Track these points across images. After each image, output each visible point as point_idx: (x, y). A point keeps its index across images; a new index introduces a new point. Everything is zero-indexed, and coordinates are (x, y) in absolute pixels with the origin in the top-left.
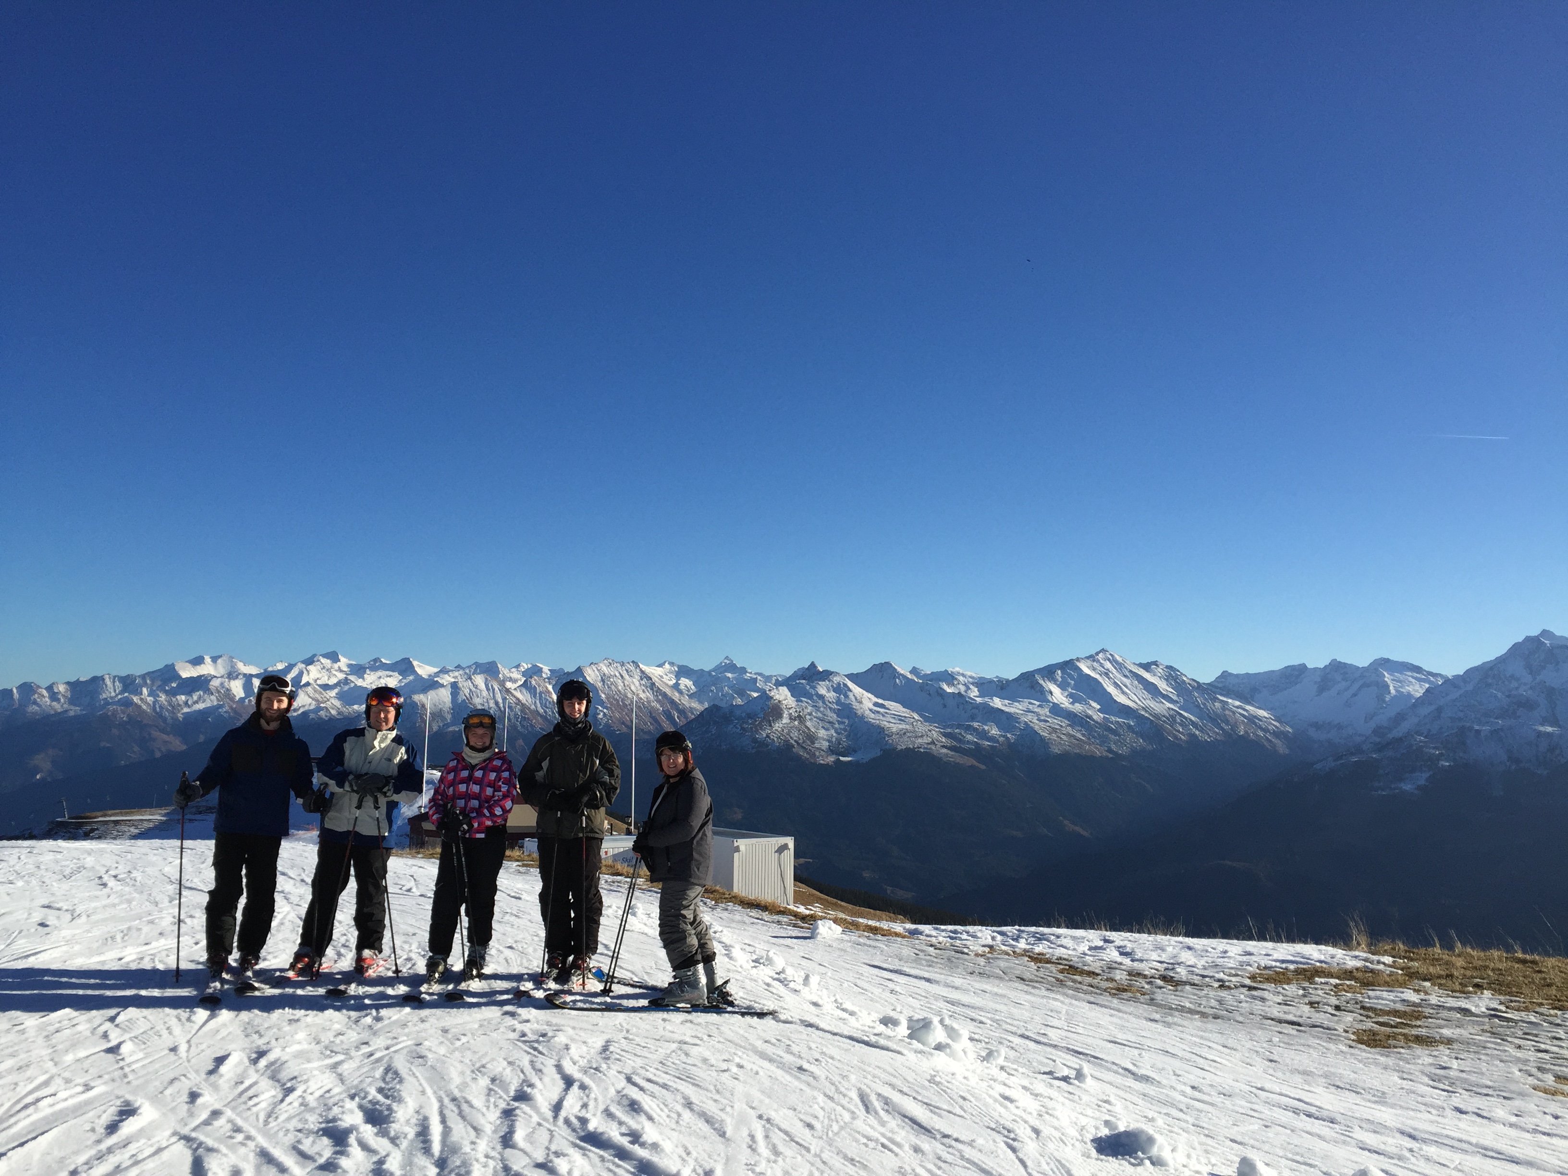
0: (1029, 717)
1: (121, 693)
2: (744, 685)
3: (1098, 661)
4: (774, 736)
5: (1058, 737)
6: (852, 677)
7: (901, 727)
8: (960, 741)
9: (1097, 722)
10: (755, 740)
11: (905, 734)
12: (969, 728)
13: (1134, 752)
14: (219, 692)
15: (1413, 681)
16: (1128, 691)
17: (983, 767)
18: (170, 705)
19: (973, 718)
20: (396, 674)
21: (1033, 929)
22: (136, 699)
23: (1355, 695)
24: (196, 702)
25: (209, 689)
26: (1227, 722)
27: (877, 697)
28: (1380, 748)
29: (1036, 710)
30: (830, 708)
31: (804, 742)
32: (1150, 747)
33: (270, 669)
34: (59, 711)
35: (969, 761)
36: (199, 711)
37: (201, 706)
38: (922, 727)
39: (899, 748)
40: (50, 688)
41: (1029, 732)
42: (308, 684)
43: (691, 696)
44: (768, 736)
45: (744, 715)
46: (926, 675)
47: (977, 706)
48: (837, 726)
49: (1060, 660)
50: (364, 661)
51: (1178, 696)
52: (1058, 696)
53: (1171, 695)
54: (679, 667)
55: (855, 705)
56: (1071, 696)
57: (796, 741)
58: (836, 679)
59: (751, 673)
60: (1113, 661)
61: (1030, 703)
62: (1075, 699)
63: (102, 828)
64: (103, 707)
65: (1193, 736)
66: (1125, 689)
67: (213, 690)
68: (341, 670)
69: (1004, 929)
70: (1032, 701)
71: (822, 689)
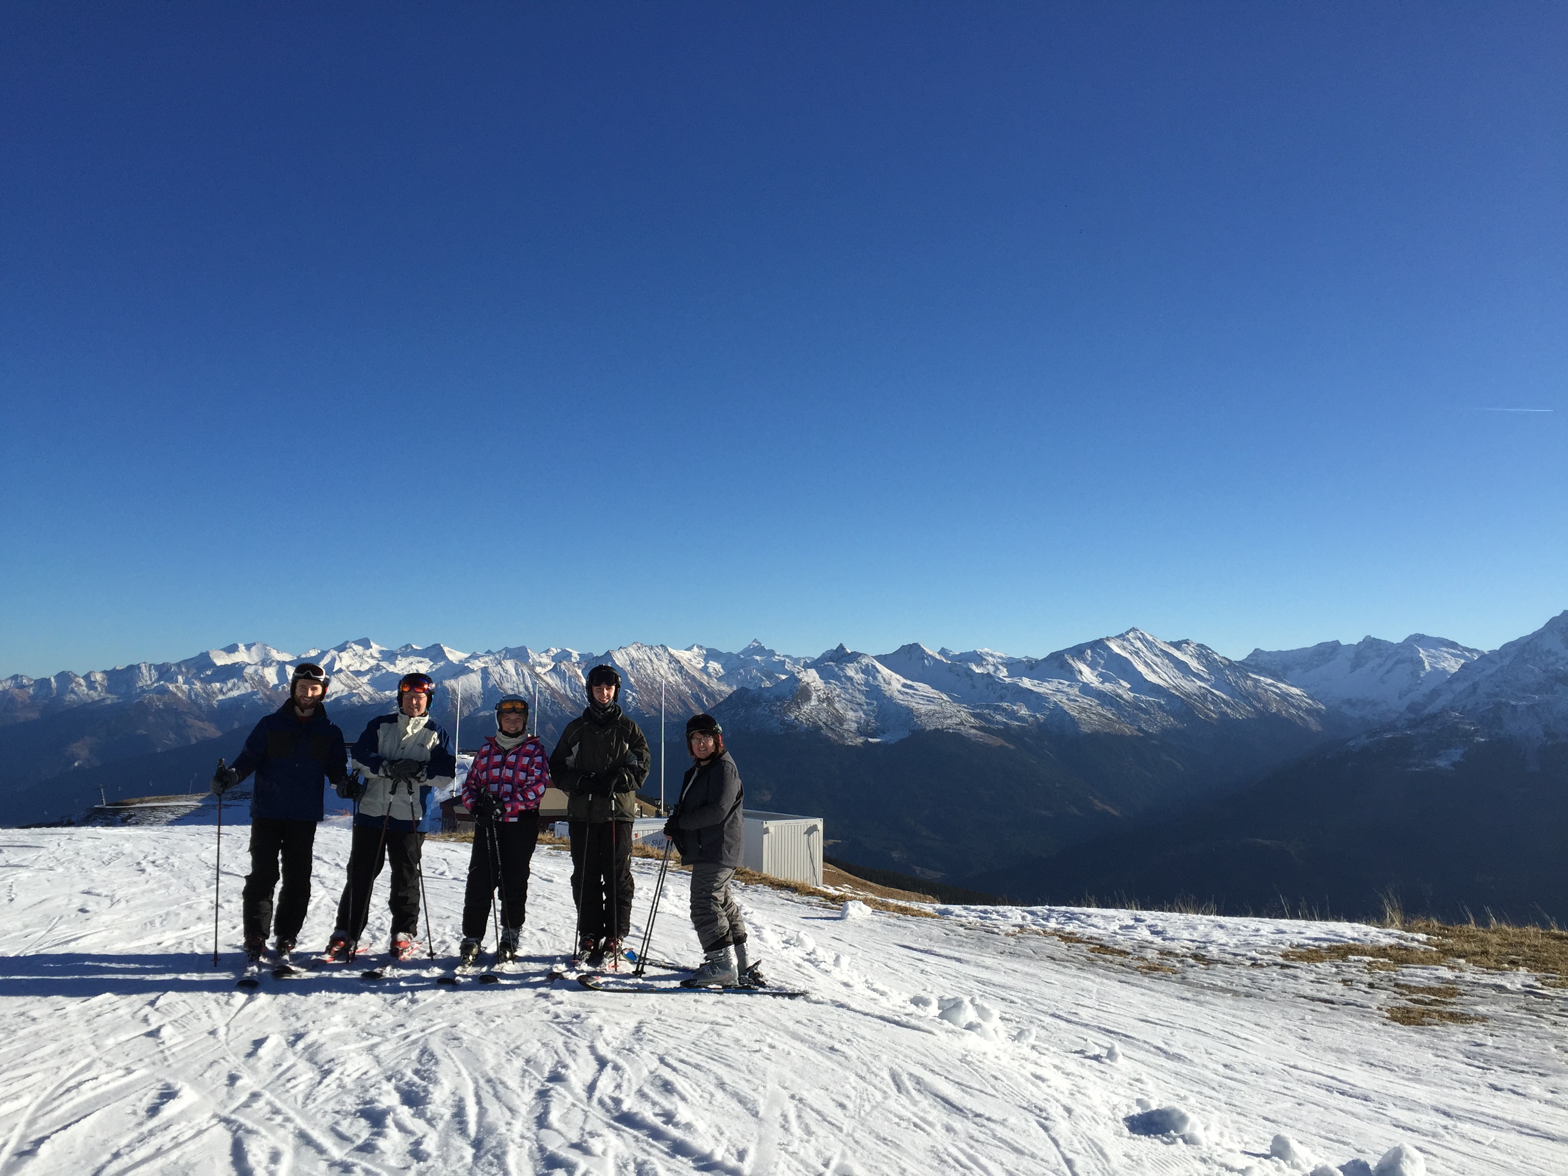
0: (1059, 697)
1: (158, 680)
2: (773, 667)
3: (1128, 640)
4: (802, 718)
5: (1088, 716)
6: (881, 658)
7: (930, 707)
8: (988, 721)
9: (1127, 702)
10: (783, 723)
11: (933, 715)
12: (997, 709)
13: (1165, 732)
14: (253, 679)
15: (1449, 656)
16: (1159, 670)
17: (1011, 747)
18: (205, 692)
19: (1002, 698)
20: (427, 660)
21: (1063, 908)
22: (171, 687)
23: (1388, 672)
24: (231, 690)
25: (243, 677)
26: (1259, 700)
27: (906, 678)
28: (1414, 724)
29: (1065, 690)
30: (859, 690)
31: (832, 724)
32: (1180, 726)
33: (303, 656)
34: (96, 699)
35: (998, 741)
36: (234, 699)
37: (235, 693)
38: (951, 708)
39: (928, 728)
40: (87, 677)
41: (1058, 712)
42: (340, 671)
43: (720, 679)
44: (796, 718)
45: (772, 697)
46: (954, 656)
47: (1006, 687)
48: (865, 707)
49: (1090, 639)
50: (395, 648)
51: (1209, 674)
52: (1088, 675)
53: (1202, 674)
54: (707, 650)
55: (884, 687)
56: (1100, 675)
57: (824, 723)
58: (864, 661)
59: (779, 656)
60: (1143, 640)
61: (1059, 683)
62: (1104, 678)
63: (140, 815)
64: (139, 695)
65: (1224, 714)
66: (1156, 668)
67: (247, 677)
68: (372, 657)
69: (1034, 908)
70: (1061, 681)
71: (851, 671)
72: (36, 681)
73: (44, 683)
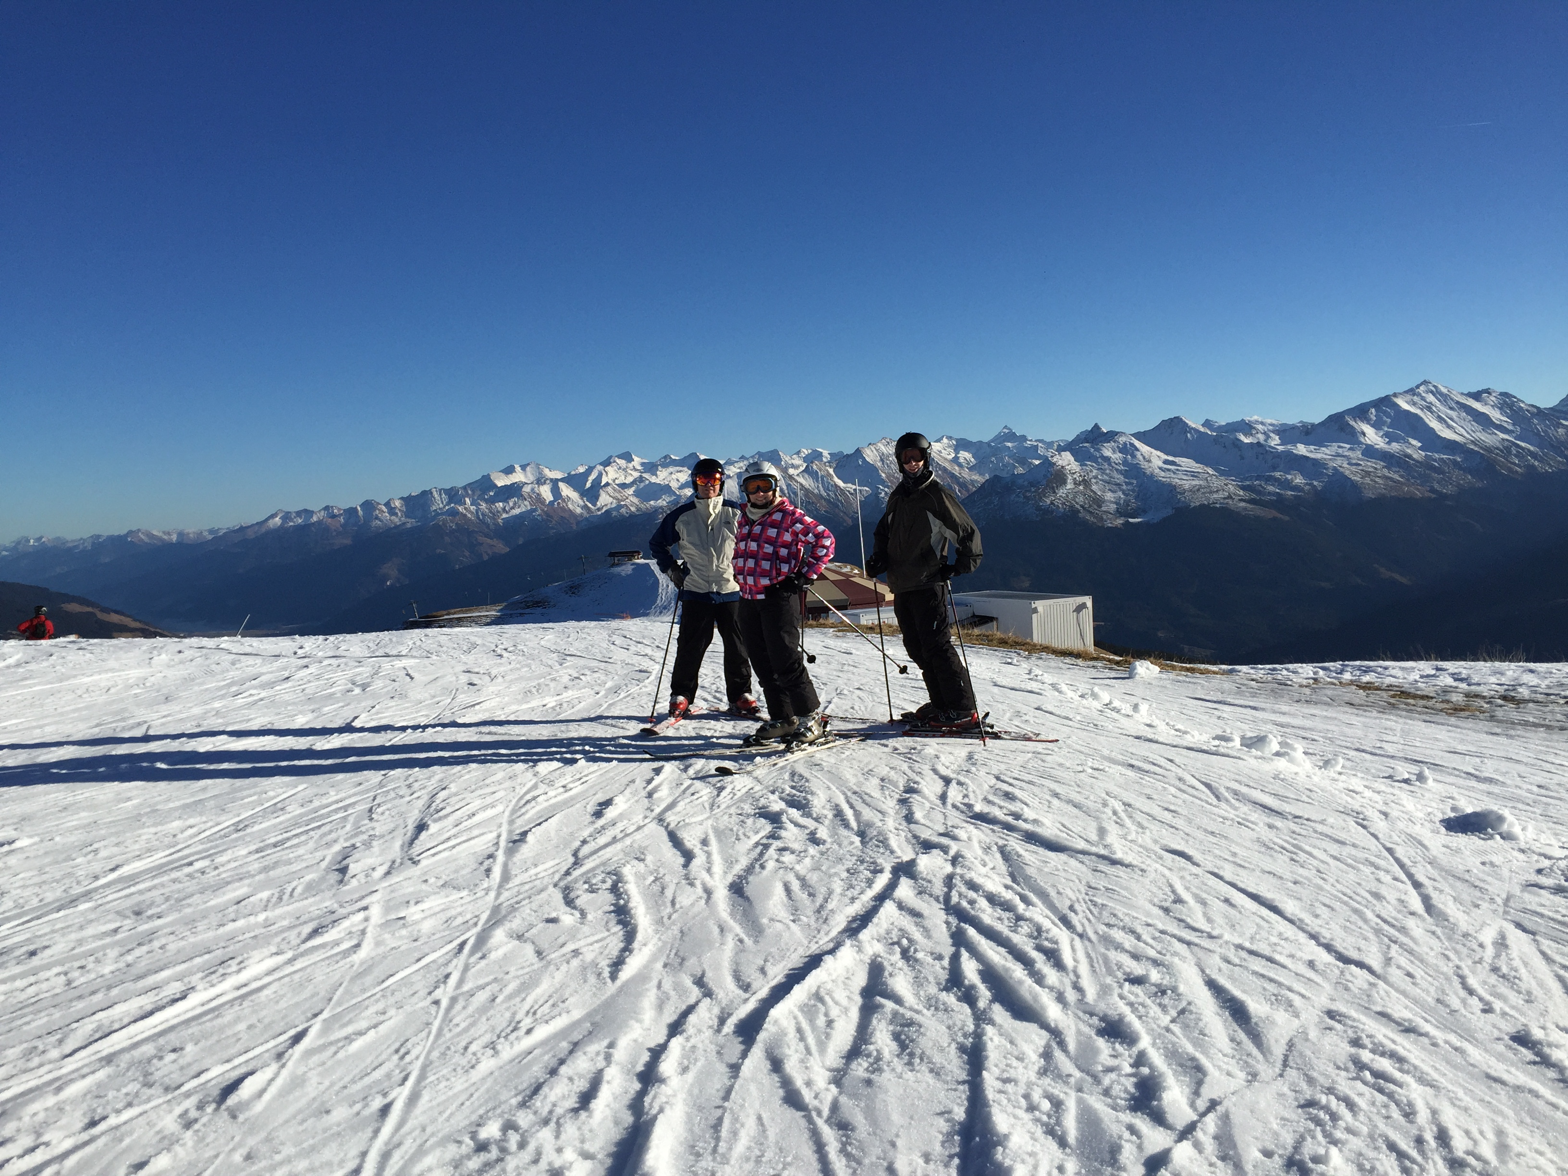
0: (1339, 461)
1: (448, 503)
2: (1025, 453)
3: (1419, 395)
4: (1059, 503)
5: (1372, 480)
6: (1139, 436)
7: (1194, 483)
8: (1258, 493)
9: (1417, 461)
10: (1039, 508)
11: (1198, 490)
12: (1270, 479)
13: (1462, 491)
14: (531, 497)
16: (1455, 425)
17: (1287, 518)
18: (491, 512)
19: (1274, 468)
20: (685, 469)
21: (1358, 663)
22: (461, 509)
24: (513, 508)
25: (522, 495)
27: (1167, 454)
29: (1346, 454)
30: (1117, 470)
31: (1090, 506)
32: (1479, 485)
33: (573, 473)
34: (398, 524)
35: (1272, 513)
36: (516, 517)
37: (517, 511)
38: (1217, 482)
39: (1193, 505)
40: (387, 504)
41: (1339, 477)
42: (607, 484)
43: (971, 469)
44: (1052, 503)
45: (1026, 483)
46: (1220, 427)
47: (1279, 455)
48: (1124, 487)
49: (1375, 397)
50: (655, 459)
51: (1514, 425)
52: (1372, 436)
53: (1505, 425)
54: (957, 440)
55: (1144, 465)
56: (1386, 435)
57: (1082, 506)
58: (1122, 440)
59: (1031, 441)
60: (1436, 393)
61: (1339, 447)
62: (1391, 438)
63: (450, 625)
64: (434, 518)
65: (1531, 467)
66: (1451, 422)
67: (526, 496)
68: (635, 469)
69: (1326, 664)
70: (1342, 445)
71: (1107, 451)
72: (345, 511)
73: (351, 512)
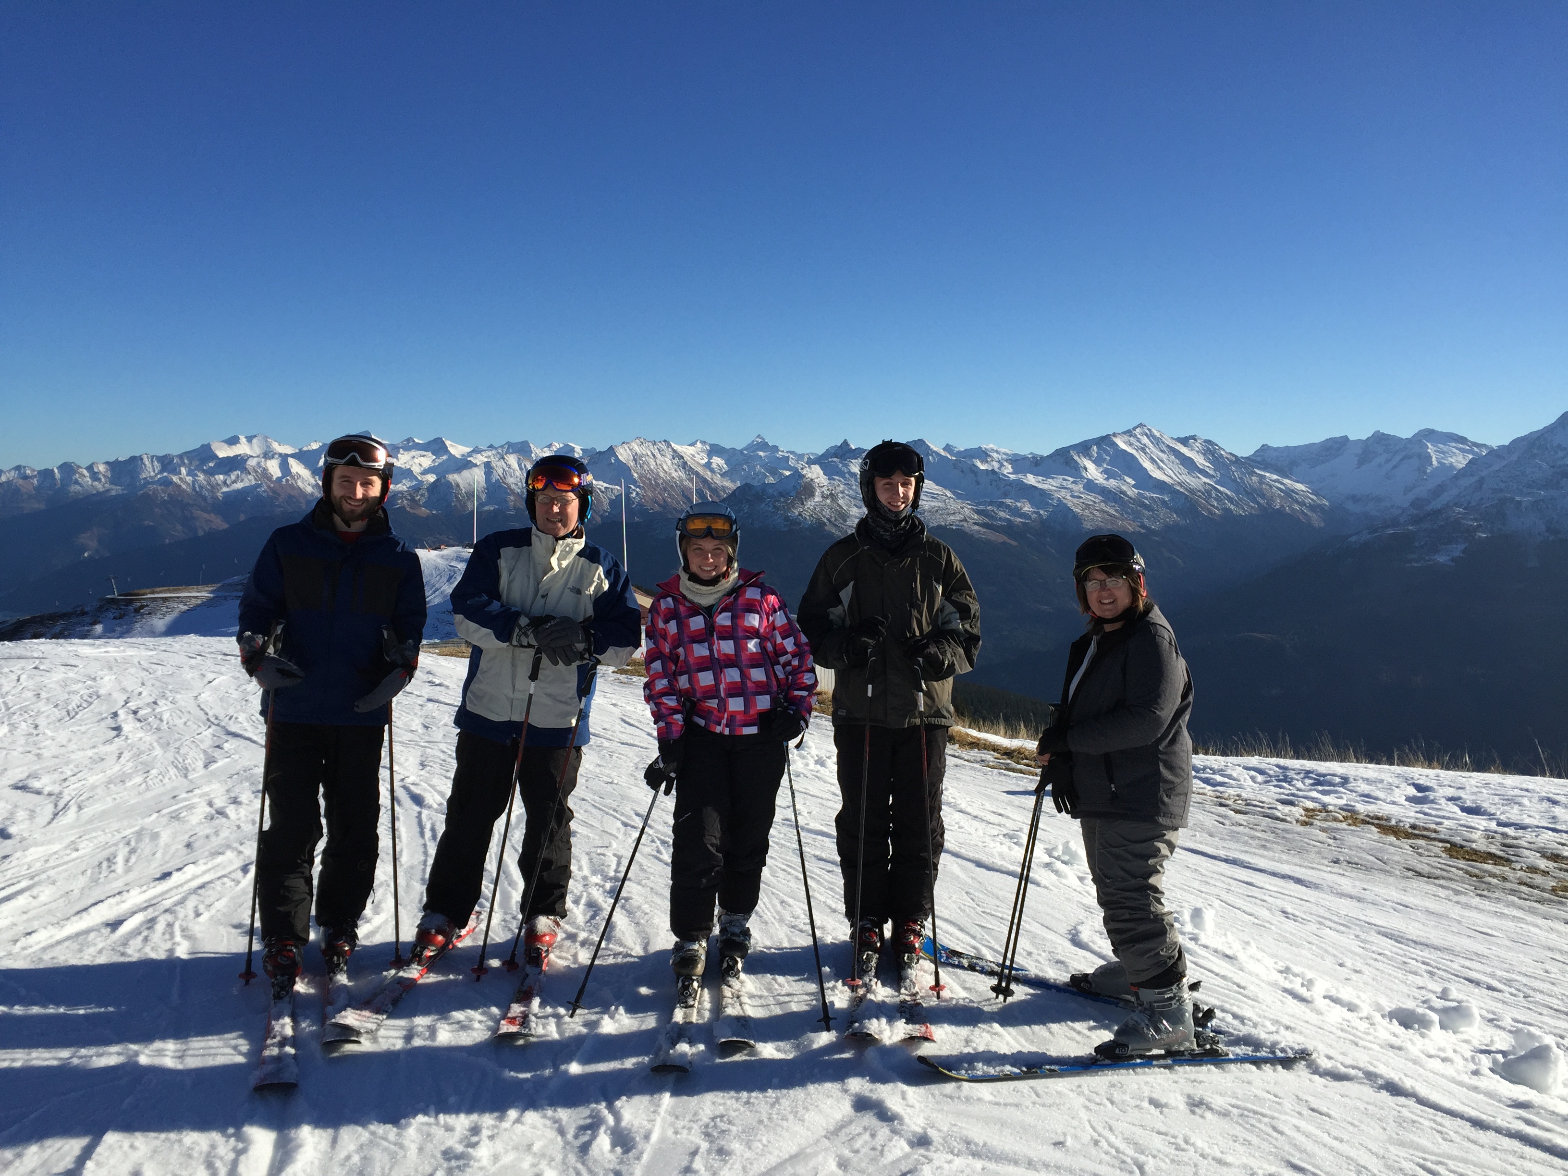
0: (1063, 493)
1: (161, 472)
2: (777, 463)
3: (1135, 436)
4: (806, 515)
5: (1091, 513)
7: (933, 504)
8: (991, 517)
9: (1131, 498)
10: (787, 519)
11: (937, 511)
12: (1001, 505)
13: (1168, 528)
14: (256, 472)
15: (1457, 451)
16: (1164, 466)
17: (1014, 543)
18: (209, 484)
19: (1006, 495)
20: (429, 454)
22: (175, 479)
23: (1395, 467)
24: (235, 482)
25: (246, 469)
26: (1263, 496)
28: (1416, 520)
29: (1069, 486)
31: (836, 520)
32: (1183, 522)
33: (305, 449)
34: (101, 490)
35: (1002, 538)
36: (238, 491)
37: (239, 486)
38: (954, 505)
40: (90, 468)
41: (1062, 508)
43: (723, 475)
44: (800, 515)
45: (776, 493)
46: (959, 452)
47: (1011, 483)
49: (1096, 435)
50: (397, 440)
51: (1215, 470)
52: (1093, 471)
53: (1207, 469)
54: (711, 445)
56: (1105, 471)
57: (828, 519)
59: (783, 451)
60: (1151, 436)
61: (1064, 480)
62: (1109, 474)
63: (152, 605)
64: (143, 487)
65: (1228, 510)
66: (1161, 464)
67: (250, 469)
70: (1066, 477)
72: (39, 472)
73: (47, 474)
